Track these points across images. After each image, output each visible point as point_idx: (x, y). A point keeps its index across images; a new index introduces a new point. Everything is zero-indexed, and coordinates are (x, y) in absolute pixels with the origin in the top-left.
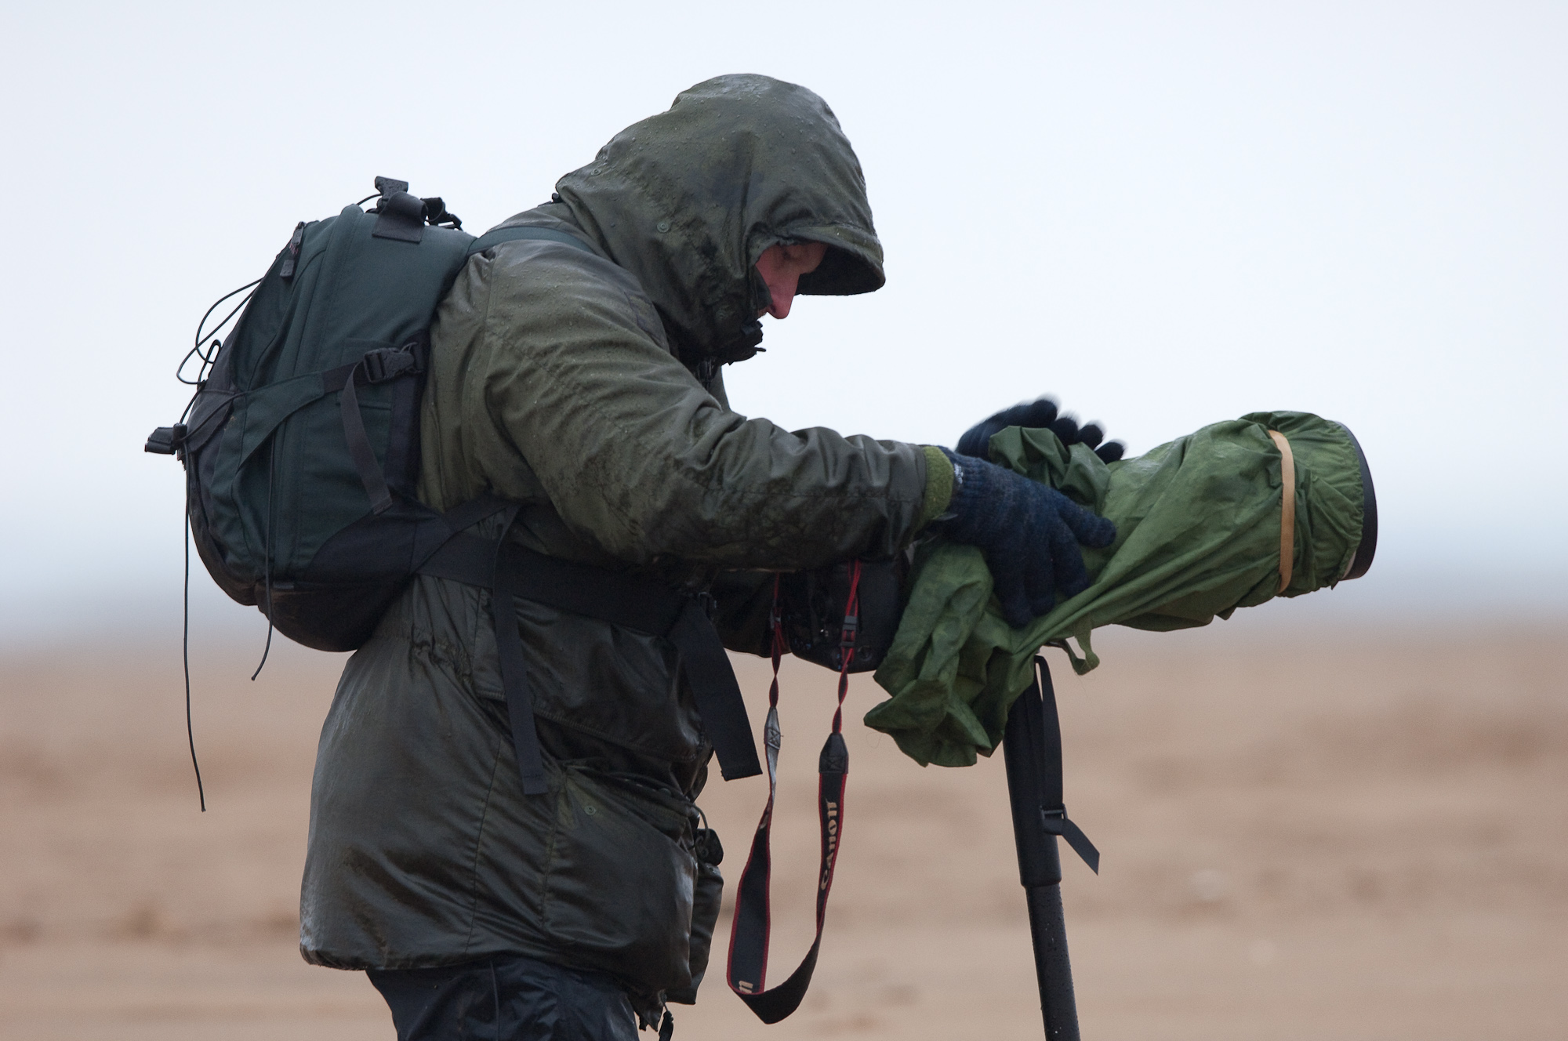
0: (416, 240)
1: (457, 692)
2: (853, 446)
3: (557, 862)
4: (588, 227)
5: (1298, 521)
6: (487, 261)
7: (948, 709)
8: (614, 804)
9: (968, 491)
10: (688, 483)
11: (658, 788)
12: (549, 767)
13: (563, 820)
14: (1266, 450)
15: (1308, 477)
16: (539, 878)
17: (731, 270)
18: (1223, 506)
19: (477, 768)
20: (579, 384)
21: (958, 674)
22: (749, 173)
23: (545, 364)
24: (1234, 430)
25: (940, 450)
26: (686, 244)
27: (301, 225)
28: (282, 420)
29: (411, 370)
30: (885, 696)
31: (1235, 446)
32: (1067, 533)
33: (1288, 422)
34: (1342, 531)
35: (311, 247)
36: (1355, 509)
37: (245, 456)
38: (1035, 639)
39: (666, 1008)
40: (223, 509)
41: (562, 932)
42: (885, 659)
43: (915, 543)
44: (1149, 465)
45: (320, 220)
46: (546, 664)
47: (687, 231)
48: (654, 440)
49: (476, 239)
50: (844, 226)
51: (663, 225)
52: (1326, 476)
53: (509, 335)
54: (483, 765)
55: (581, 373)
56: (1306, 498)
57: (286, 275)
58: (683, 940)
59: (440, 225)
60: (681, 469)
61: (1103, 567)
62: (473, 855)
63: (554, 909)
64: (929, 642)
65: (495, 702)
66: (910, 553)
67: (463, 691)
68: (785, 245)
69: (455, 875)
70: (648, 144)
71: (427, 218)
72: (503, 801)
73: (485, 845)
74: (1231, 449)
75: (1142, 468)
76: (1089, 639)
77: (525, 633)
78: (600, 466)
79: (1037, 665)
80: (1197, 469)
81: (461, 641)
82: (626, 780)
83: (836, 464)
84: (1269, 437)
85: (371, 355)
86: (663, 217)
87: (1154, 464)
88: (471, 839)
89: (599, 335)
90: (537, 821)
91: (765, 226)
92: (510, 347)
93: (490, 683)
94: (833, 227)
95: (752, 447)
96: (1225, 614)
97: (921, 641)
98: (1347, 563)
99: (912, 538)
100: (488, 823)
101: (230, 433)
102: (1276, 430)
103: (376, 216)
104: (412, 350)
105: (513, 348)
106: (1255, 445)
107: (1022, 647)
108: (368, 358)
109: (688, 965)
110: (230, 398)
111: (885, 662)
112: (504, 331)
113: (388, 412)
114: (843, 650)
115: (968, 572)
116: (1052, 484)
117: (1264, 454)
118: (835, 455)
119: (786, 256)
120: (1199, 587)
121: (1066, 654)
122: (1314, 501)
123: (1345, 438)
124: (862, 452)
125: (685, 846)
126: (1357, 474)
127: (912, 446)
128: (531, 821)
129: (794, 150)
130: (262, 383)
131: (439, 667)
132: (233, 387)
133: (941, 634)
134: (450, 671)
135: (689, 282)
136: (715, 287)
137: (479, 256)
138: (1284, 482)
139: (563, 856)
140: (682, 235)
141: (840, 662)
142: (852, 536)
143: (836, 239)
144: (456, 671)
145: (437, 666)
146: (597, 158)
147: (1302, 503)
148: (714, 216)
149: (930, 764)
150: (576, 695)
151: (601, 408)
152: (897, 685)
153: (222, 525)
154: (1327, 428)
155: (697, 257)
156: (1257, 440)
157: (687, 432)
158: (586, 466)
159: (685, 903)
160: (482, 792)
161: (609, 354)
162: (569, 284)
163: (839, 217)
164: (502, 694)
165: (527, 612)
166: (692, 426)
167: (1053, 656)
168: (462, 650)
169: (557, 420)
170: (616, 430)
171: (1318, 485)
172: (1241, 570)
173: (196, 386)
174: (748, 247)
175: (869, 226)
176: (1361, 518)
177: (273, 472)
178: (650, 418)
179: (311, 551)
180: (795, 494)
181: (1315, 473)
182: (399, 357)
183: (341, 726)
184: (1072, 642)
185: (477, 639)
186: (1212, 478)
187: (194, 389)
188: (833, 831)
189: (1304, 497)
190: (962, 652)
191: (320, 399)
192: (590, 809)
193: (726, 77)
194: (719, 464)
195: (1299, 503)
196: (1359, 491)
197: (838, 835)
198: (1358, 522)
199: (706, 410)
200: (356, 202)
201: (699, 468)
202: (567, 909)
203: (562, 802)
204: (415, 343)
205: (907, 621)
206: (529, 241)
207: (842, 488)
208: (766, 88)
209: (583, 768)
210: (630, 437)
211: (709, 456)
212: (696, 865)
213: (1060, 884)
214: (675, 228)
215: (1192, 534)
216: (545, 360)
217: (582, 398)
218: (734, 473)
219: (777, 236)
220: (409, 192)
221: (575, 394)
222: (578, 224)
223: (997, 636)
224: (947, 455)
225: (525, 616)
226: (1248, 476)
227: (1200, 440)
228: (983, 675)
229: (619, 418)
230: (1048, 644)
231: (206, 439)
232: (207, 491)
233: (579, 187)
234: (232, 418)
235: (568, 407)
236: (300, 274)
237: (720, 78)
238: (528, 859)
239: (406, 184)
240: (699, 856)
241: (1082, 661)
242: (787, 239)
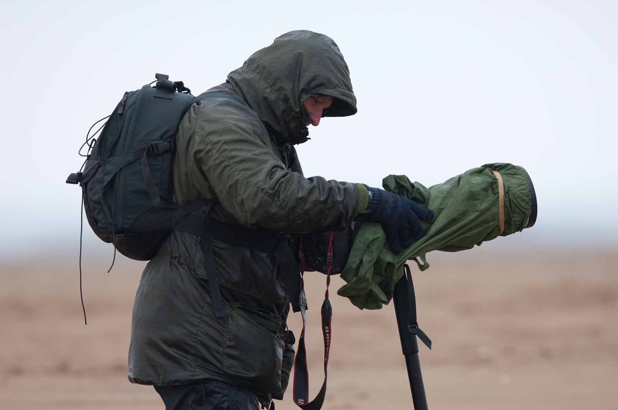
0: (171, 98)
1: (189, 276)
2: (330, 184)
3: (228, 343)
4: (239, 92)
5: (505, 207)
6: (197, 106)
7: (370, 287)
8: (250, 320)
9: (374, 202)
10: (266, 198)
11: (268, 314)
12: (225, 305)
13: (231, 327)
14: (492, 179)
15: (509, 189)
16: (221, 349)
17: (295, 108)
18: (476, 202)
19: (197, 307)
20: (227, 156)
21: (374, 273)
22: (301, 69)
23: (216, 148)
24: (479, 172)
25: (363, 185)
26: (277, 98)
27: (126, 93)
28: (118, 170)
29: (169, 149)
30: (345, 283)
31: (479, 178)
32: (414, 216)
33: (501, 167)
34: (523, 210)
35: (130, 102)
36: (528, 201)
37: (104, 185)
38: (404, 258)
39: (272, 400)
40: (96, 206)
41: (230, 371)
42: (344, 269)
43: (355, 222)
44: (446, 187)
45: (134, 91)
46: (224, 265)
47: (277, 93)
48: (254, 180)
49: (195, 97)
50: (339, 89)
51: (268, 91)
52: (516, 188)
53: (203, 135)
54: (199, 304)
55: (229, 152)
56: (508, 197)
57: (120, 113)
58: (278, 374)
59: (182, 92)
60: (263, 192)
61: (429, 229)
62: (195, 340)
63: (227, 362)
64: (361, 261)
65: (204, 280)
66: (353, 227)
67: (191, 276)
68: (314, 97)
69: (188, 348)
70: (262, 59)
71: (177, 89)
72: (208, 319)
73: (200, 336)
74: (478, 179)
75: (443, 188)
76: (425, 257)
77: (215, 253)
78: (234, 189)
79: (405, 268)
80: (465, 188)
81: (191, 256)
82: (256, 311)
83: (324, 190)
84: (493, 174)
85: (153, 144)
86: (267, 88)
87: (448, 186)
88: (195, 334)
89: (236, 137)
90: (220, 327)
91: (306, 90)
92: (204, 140)
93: (202, 273)
94: (334, 90)
95: (292, 184)
96: (479, 244)
97: (358, 261)
98: (526, 222)
99: (353, 220)
100: (201, 328)
101: (99, 175)
102: (496, 171)
103: (155, 89)
104: (169, 142)
105: (204, 141)
106: (488, 177)
107: (398, 261)
108: (152, 145)
109: (280, 383)
110: (98, 161)
111: (344, 270)
112: (202, 134)
113: (160, 166)
114: (328, 266)
115: (376, 233)
116: (408, 197)
117: (491, 181)
118: (323, 187)
119: (316, 102)
120: (468, 234)
121: (416, 263)
122: (511, 198)
123: (523, 173)
124: (334, 187)
125: (279, 337)
126: (528, 187)
127: (353, 184)
128: (219, 327)
129: (319, 59)
130: (111, 155)
131: (182, 266)
132: (100, 157)
133: (366, 258)
134: (186, 268)
135: (279, 113)
136: (289, 114)
137: (195, 104)
138: (499, 191)
139: (230, 341)
140: (275, 94)
141: (327, 271)
142: (329, 220)
143: (335, 94)
144: (188, 268)
145: (181, 266)
146: (243, 65)
147: (507, 199)
148: (288, 86)
149: (364, 309)
150: (236, 277)
151: (235, 166)
152: (349, 279)
153: (96, 212)
154: (516, 169)
155: (282, 103)
156: (488, 175)
157: (266, 177)
158: (229, 189)
159: (279, 359)
160: (199, 316)
161: (241, 145)
162: (227, 116)
163: (337, 85)
164: (206, 277)
165: (216, 245)
166: (269, 175)
167: (411, 263)
168: (191, 259)
169: (219, 170)
170: (240, 176)
171: (513, 192)
172: (484, 227)
173: (87, 157)
174: (300, 98)
175: (350, 88)
176: (530, 204)
177: (116, 190)
178: (253, 171)
179: (131, 222)
180: (308, 203)
181: (512, 187)
182: (164, 145)
183: (144, 289)
184: (419, 258)
185: (196, 255)
186: (471, 191)
187: (86, 158)
188: (328, 338)
189: (507, 197)
190: (375, 265)
191: (134, 162)
192: (241, 322)
193: (294, 31)
194: (278, 191)
195: (506, 199)
196: (530, 193)
197: (330, 339)
198: (530, 206)
199: (275, 169)
200: (149, 84)
201: (271, 192)
202: (232, 361)
203: (230, 319)
204: (171, 139)
205: (353, 254)
206: (215, 98)
207: (326, 201)
208: (309, 35)
209: (239, 306)
210: (245, 178)
211: (275, 187)
212: (284, 344)
213: (418, 353)
214: (273, 92)
215: (464, 214)
216: (215, 146)
217: (228, 162)
218: (284, 194)
219: (311, 93)
220: (169, 80)
221: (226, 160)
222: (235, 91)
223: (388, 258)
224: (366, 187)
225: (215, 246)
226: (485, 190)
227: (466, 176)
228: (384, 273)
229: (242, 170)
230: (409, 259)
231: (90, 178)
232: (90, 198)
233: (236, 77)
234: (100, 169)
235: (223, 165)
236: (126, 111)
237: (291, 32)
238: (217, 342)
239: (168, 76)
240: (285, 341)
241: (423, 265)
242: (315, 94)
